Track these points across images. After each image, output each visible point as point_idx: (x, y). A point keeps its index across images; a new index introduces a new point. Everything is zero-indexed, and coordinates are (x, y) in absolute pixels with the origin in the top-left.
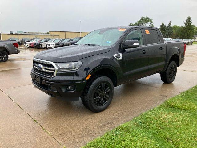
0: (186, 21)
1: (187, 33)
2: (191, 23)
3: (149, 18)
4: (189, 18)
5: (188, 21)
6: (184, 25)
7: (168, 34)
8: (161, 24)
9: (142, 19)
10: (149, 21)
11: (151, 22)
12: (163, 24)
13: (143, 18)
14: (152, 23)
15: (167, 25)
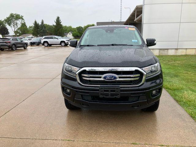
0: (56, 20)
1: (59, 31)
2: (61, 22)
3: (20, 15)
4: (58, 18)
5: (58, 21)
6: (55, 24)
7: (43, 32)
8: (34, 22)
9: (12, 16)
10: (20, 19)
11: (22, 19)
12: (36, 22)
13: (12, 14)
14: (24, 20)
15: (40, 24)
